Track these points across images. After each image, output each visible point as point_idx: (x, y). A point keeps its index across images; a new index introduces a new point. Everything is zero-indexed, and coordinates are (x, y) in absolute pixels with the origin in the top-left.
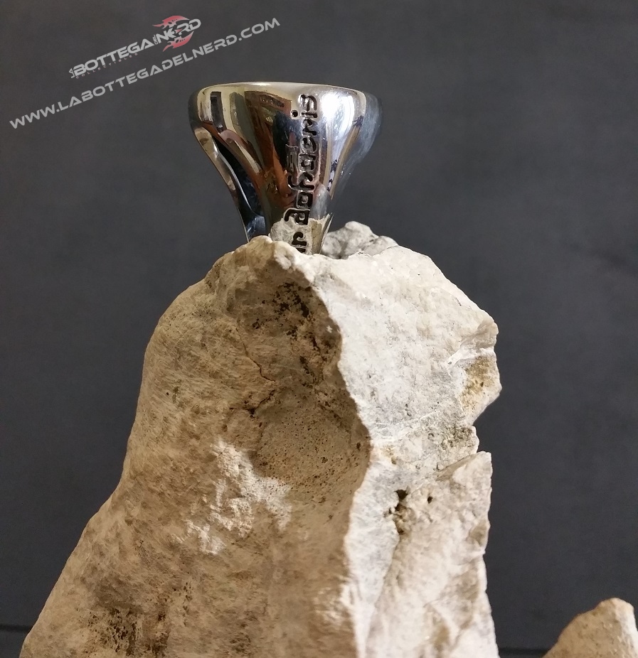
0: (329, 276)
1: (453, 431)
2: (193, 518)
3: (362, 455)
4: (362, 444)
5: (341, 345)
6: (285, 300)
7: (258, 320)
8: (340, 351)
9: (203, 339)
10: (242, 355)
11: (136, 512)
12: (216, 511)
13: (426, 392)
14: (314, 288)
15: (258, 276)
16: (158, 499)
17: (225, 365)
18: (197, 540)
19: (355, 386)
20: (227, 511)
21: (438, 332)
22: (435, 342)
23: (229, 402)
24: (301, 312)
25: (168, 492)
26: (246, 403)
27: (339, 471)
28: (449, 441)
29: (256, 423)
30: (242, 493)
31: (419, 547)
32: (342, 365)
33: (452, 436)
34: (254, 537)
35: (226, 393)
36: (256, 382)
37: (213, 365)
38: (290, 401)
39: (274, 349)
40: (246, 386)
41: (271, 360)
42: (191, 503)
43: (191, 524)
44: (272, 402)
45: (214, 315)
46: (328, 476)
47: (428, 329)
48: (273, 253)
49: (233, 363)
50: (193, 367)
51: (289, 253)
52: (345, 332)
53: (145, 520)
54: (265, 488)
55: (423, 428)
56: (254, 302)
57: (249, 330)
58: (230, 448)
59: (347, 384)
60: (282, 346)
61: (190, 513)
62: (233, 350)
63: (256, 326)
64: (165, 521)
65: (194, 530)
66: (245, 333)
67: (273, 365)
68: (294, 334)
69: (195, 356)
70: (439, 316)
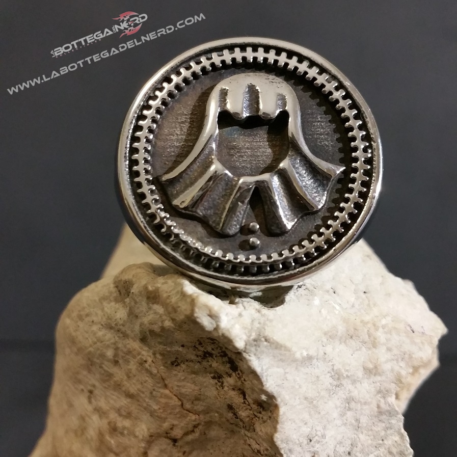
0: (263, 339)
6: (209, 349)
7: (177, 358)
9: (116, 355)
10: (160, 388)
14: (244, 355)
15: (175, 325)
17: (143, 393)
22: (383, 378)
23: (148, 429)
24: (228, 365)
26: (167, 433)
29: (179, 451)
35: (145, 418)
36: (178, 416)
37: (128, 385)
38: (216, 432)
39: (197, 388)
40: (166, 418)
41: (193, 398)
44: (197, 434)
45: (125, 336)
47: (376, 367)
48: (193, 311)
49: (151, 393)
50: (107, 381)
51: (213, 312)
52: (282, 401)
56: (172, 344)
57: (167, 366)
60: (206, 387)
62: (150, 380)
63: (175, 363)
66: (162, 367)
67: (197, 402)
68: (220, 380)
69: (108, 371)
70: (389, 350)
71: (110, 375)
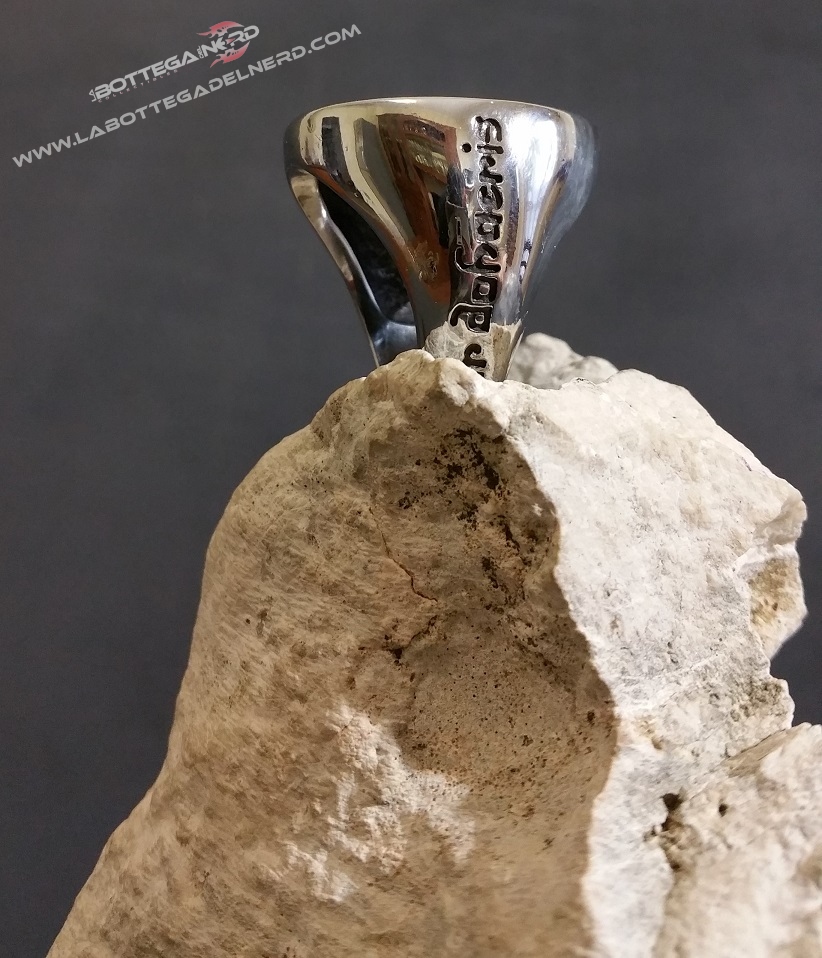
0: (534, 417)
1: (748, 688)
2: (299, 838)
3: (598, 733)
4: (598, 714)
5: (558, 538)
6: (457, 459)
7: (408, 493)
8: (557, 548)
9: (311, 527)
10: (379, 554)
11: (195, 823)
12: (337, 827)
13: (700, 621)
14: (509, 438)
15: (410, 418)
16: (234, 802)
17: (351, 572)
18: (306, 876)
19: (585, 611)
20: (358, 829)
21: (716, 515)
22: (712, 533)
23: (357, 637)
24: (485, 480)
25: (253, 792)
26: (387, 638)
27: (556, 761)
28: (741, 707)
29: (405, 675)
30: (384, 798)
31: (711, 894)
32: (561, 573)
33: (747, 697)
34: (408, 874)
35: (352, 621)
36: (405, 603)
37: (328, 571)
38: (463, 636)
39: (436, 544)
40: (386, 608)
41: (429, 564)
42: (293, 812)
43: (294, 848)
44: (433, 637)
45: (329, 486)
46: (536, 769)
47: (699, 511)
48: (437, 378)
49: (365, 568)
50: (293, 575)
51: (466, 378)
52: (564, 515)
53: (211, 837)
54: (424, 789)
55: (698, 684)
56: (402, 461)
57: (391, 512)
58: (361, 719)
59: (571, 607)
61: (292, 830)
62: (364, 546)
63: (405, 504)
64: (247, 840)
65: (300, 859)
66: (385, 517)
67: (434, 572)
68: (472, 518)
69: (297, 556)
70: (716, 489)
71: (300, 561)
